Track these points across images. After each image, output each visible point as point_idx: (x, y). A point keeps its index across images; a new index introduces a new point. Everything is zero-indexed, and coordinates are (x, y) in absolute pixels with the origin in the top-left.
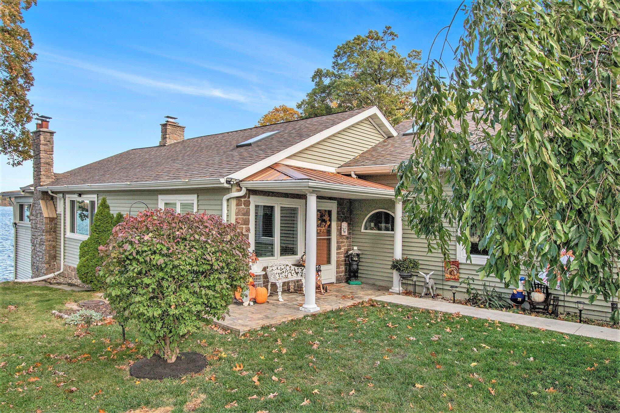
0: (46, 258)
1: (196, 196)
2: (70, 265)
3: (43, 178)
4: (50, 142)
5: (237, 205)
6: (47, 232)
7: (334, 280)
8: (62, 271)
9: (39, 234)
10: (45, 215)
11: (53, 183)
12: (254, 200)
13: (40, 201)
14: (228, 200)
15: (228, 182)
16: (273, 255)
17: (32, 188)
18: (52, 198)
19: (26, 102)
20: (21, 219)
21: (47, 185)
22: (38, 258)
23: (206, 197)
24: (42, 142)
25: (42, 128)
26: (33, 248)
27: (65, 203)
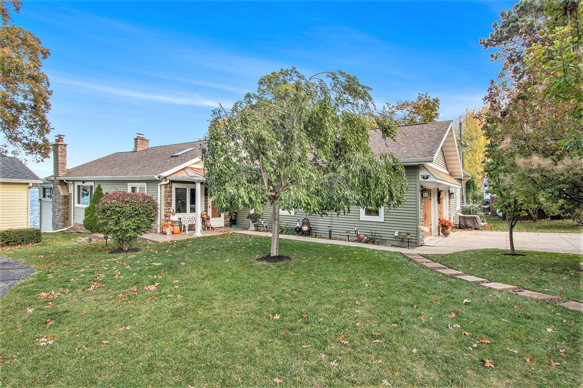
0: (62, 219)
1: (146, 183)
2: (78, 222)
3: (60, 172)
4: (64, 150)
5: (165, 188)
6: (63, 204)
7: (223, 225)
8: (72, 226)
9: (58, 205)
10: (62, 194)
11: (66, 175)
12: (174, 186)
13: (58, 186)
14: (161, 185)
15: (159, 177)
16: (186, 212)
17: (53, 178)
18: (66, 184)
19: (46, 122)
20: (44, 196)
21: (63, 176)
22: (57, 220)
23: (151, 184)
24: (60, 150)
25: (59, 142)
26: (53, 213)
27: (74, 187)
